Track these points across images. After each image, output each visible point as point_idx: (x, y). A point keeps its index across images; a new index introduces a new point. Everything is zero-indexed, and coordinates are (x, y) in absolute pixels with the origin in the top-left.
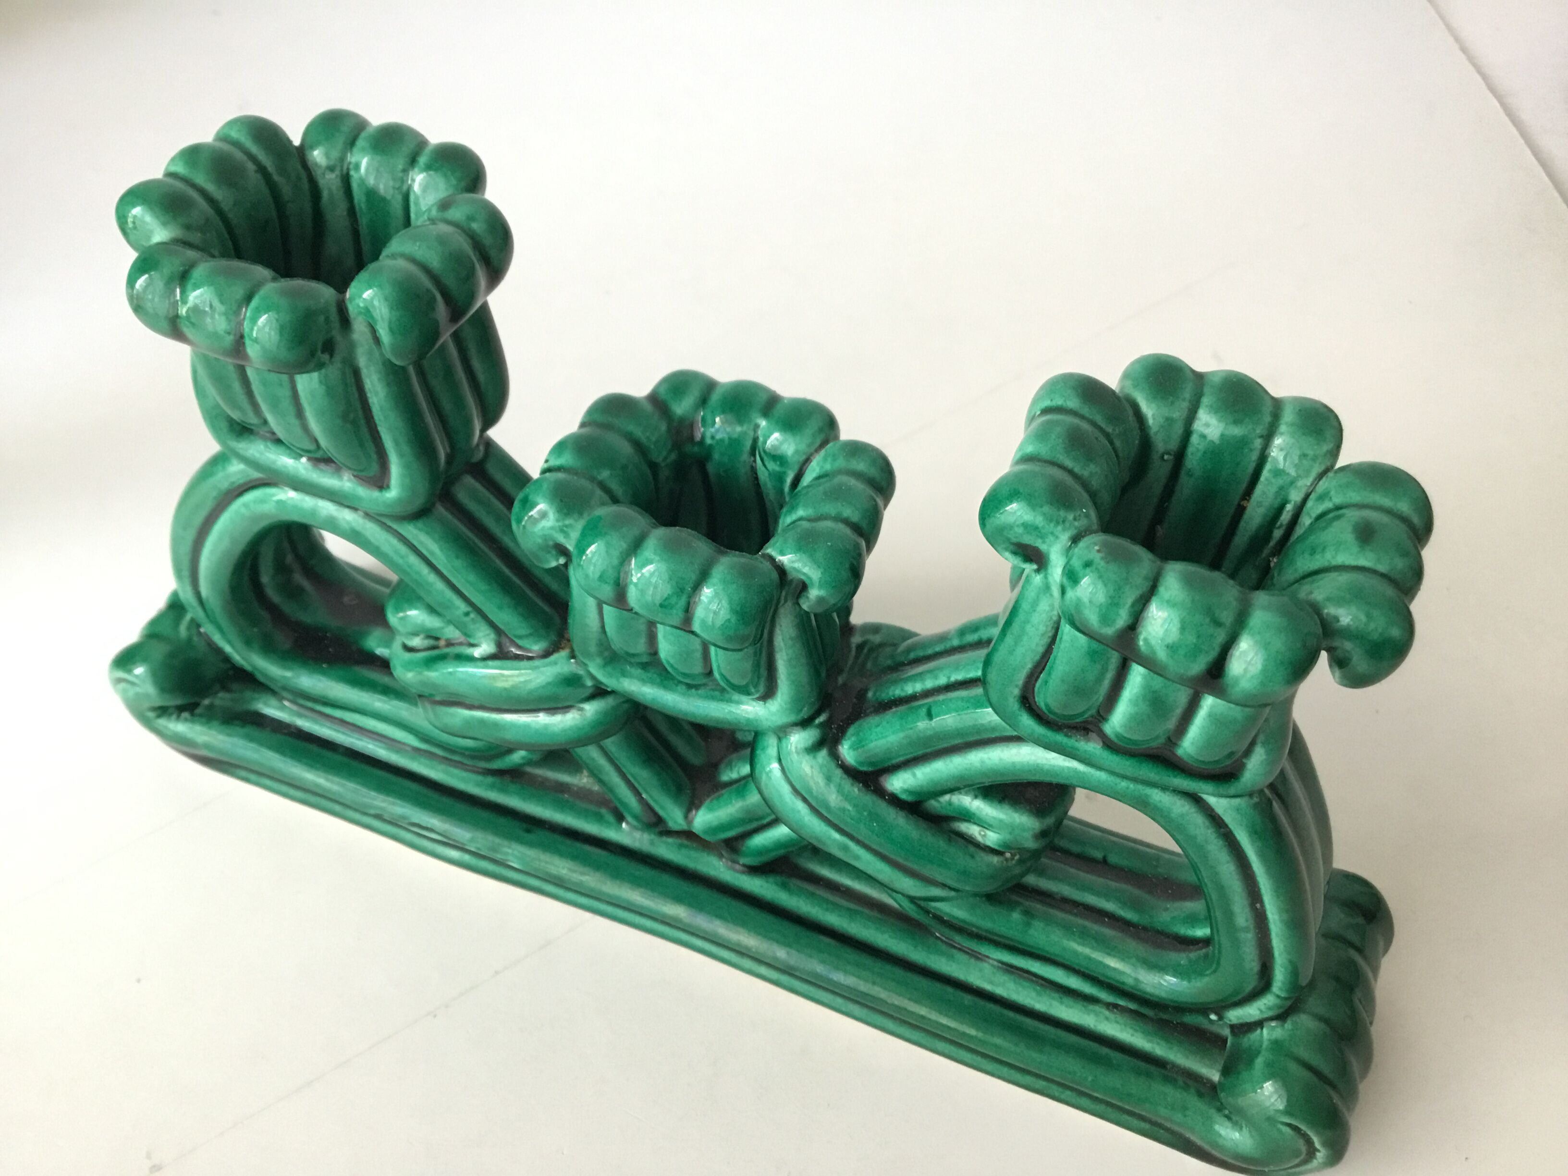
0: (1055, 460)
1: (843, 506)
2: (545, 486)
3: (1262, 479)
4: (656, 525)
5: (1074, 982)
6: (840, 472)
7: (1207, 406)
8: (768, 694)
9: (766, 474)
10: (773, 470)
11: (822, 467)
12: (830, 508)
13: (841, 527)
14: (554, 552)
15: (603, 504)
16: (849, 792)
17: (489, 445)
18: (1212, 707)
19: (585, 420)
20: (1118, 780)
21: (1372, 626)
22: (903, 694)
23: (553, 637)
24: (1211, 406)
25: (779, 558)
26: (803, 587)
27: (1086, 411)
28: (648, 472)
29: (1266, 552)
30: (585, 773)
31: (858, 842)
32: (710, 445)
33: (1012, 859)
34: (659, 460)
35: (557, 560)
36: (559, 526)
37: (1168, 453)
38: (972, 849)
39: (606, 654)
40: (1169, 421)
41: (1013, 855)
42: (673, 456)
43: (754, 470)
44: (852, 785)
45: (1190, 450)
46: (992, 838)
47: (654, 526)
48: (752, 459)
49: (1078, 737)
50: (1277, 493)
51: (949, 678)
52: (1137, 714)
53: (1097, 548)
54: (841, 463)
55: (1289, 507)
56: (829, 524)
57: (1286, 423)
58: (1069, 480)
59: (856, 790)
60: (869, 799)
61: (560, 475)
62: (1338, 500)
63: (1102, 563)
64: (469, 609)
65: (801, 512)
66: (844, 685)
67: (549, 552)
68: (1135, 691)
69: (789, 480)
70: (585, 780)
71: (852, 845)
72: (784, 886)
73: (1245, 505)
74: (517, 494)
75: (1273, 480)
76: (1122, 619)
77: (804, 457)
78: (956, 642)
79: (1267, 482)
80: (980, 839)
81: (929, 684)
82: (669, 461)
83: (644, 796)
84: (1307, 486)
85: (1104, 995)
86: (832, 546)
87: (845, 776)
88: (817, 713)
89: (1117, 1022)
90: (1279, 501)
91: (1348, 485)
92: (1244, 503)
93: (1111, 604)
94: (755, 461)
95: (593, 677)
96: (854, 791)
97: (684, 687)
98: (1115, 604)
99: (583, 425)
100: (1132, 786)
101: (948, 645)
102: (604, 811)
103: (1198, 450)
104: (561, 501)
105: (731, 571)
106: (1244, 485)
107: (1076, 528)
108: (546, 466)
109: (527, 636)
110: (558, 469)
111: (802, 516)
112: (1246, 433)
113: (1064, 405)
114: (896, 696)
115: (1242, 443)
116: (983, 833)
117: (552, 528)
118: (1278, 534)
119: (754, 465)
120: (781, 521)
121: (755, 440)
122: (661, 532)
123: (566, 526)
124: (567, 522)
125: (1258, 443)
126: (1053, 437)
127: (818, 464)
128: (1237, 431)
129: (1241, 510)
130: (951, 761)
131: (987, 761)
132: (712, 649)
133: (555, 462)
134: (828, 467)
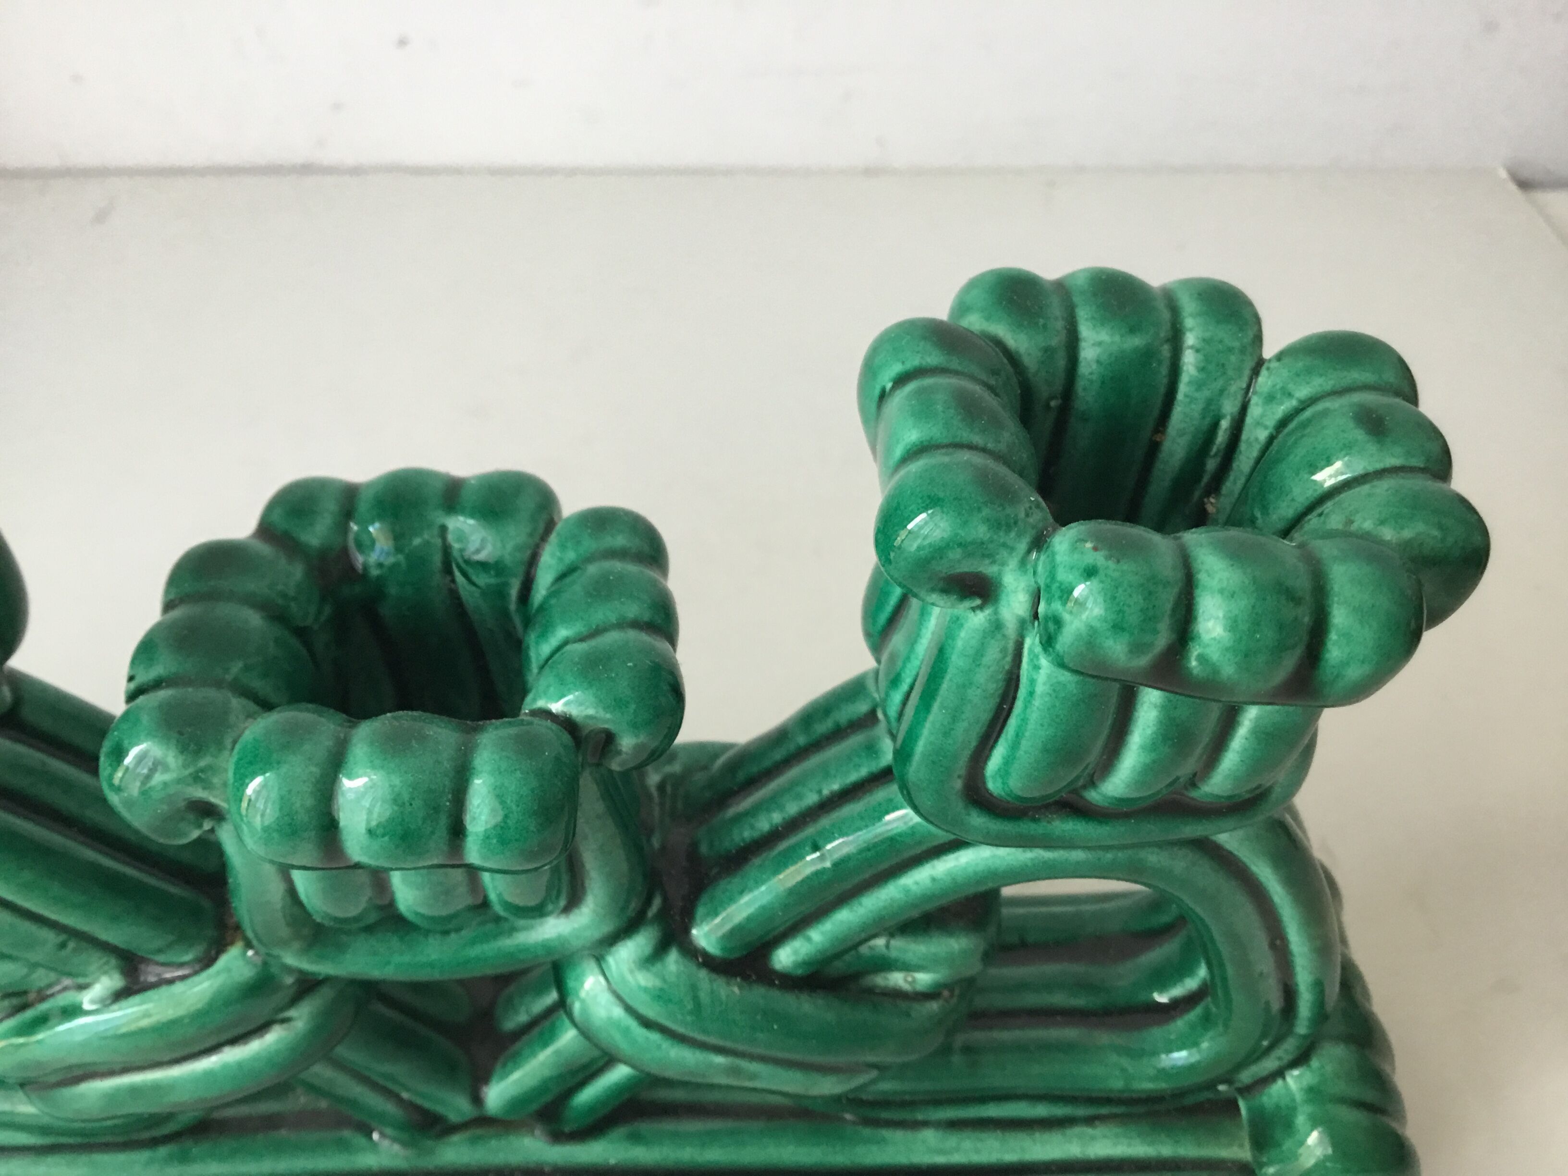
0: (958, 440)
1: (623, 603)
2: (145, 719)
3: (1180, 396)
4: (353, 722)
5: (1041, 1110)
6: (590, 559)
7: (1087, 320)
8: (573, 902)
9: (477, 593)
10: (489, 586)
11: (561, 559)
12: (603, 614)
13: (632, 635)
14: (191, 816)
15: (250, 716)
16: (728, 996)
17: (18, 681)
18: (1258, 719)
19: (172, 596)
20: (1100, 853)
21: (1450, 540)
22: (756, 834)
23: (210, 932)
24: (1093, 318)
25: (556, 707)
26: (608, 739)
27: (955, 364)
28: (294, 642)
29: (1197, 494)
30: (300, 1090)
31: (752, 1057)
32: (379, 578)
33: (952, 996)
34: (309, 622)
35: (200, 826)
36: (190, 774)
37: (1052, 398)
38: (903, 1005)
39: (306, 931)
40: (1048, 351)
41: (952, 991)
42: (327, 610)
43: (454, 594)
44: (728, 984)
45: (1080, 385)
46: (924, 979)
47: (351, 724)
48: (449, 578)
49: (1050, 816)
50: (1205, 410)
51: (820, 792)
52: (1154, 762)
53: (1089, 545)
54: (589, 544)
55: (1225, 424)
56: (613, 637)
57: (1191, 315)
58: (990, 463)
59: (736, 990)
60: (759, 994)
61: (163, 694)
62: (1303, 392)
63: (1111, 564)
64: (62, 937)
65: (562, 633)
66: (663, 848)
67: (183, 819)
68: (1149, 732)
69: (514, 592)
70: (303, 1100)
71: (744, 1064)
72: (636, 1138)
73: (1158, 439)
74: (100, 746)
75: (1197, 395)
76: (1162, 639)
77: (529, 553)
78: (801, 740)
79: (1188, 400)
80: (906, 987)
81: (793, 808)
82: (323, 618)
83: (405, 1095)
84: (1243, 389)
85: (1081, 1111)
86: (635, 665)
87: (714, 976)
88: (648, 902)
89: (1105, 1136)
90: (1208, 421)
91: (1309, 371)
92: (1158, 438)
93: (1144, 620)
94: (453, 581)
95: (289, 970)
96: (733, 992)
97: (438, 936)
98: (1150, 619)
99: (168, 606)
100: (1120, 854)
101: (790, 747)
102: (347, 1133)
103: (1091, 381)
104: (181, 733)
105: (504, 754)
106: (1156, 412)
107: (1033, 527)
108: (133, 685)
109: (170, 946)
110: (157, 684)
111: (567, 638)
112: (1150, 341)
113: (924, 363)
114: (748, 840)
115: (1147, 355)
116: (910, 979)
117: (179, 781)
118: (1211, 465)
119: (453, 586)
120: (532, 654)
121: (446, 550)
122: (365, 730)
123: (202, 770)
124: (202, 763)
125: (1166, 351)
126: (940, 408)
127: (553, 555)
128: (1136, 341)
129: (1154, 448)
130: (861, 904)
131: (914, 888)
132: (486, 877)
133: (145, 676)
134: (571, 556)
